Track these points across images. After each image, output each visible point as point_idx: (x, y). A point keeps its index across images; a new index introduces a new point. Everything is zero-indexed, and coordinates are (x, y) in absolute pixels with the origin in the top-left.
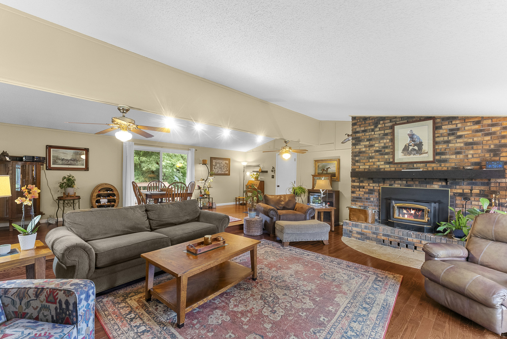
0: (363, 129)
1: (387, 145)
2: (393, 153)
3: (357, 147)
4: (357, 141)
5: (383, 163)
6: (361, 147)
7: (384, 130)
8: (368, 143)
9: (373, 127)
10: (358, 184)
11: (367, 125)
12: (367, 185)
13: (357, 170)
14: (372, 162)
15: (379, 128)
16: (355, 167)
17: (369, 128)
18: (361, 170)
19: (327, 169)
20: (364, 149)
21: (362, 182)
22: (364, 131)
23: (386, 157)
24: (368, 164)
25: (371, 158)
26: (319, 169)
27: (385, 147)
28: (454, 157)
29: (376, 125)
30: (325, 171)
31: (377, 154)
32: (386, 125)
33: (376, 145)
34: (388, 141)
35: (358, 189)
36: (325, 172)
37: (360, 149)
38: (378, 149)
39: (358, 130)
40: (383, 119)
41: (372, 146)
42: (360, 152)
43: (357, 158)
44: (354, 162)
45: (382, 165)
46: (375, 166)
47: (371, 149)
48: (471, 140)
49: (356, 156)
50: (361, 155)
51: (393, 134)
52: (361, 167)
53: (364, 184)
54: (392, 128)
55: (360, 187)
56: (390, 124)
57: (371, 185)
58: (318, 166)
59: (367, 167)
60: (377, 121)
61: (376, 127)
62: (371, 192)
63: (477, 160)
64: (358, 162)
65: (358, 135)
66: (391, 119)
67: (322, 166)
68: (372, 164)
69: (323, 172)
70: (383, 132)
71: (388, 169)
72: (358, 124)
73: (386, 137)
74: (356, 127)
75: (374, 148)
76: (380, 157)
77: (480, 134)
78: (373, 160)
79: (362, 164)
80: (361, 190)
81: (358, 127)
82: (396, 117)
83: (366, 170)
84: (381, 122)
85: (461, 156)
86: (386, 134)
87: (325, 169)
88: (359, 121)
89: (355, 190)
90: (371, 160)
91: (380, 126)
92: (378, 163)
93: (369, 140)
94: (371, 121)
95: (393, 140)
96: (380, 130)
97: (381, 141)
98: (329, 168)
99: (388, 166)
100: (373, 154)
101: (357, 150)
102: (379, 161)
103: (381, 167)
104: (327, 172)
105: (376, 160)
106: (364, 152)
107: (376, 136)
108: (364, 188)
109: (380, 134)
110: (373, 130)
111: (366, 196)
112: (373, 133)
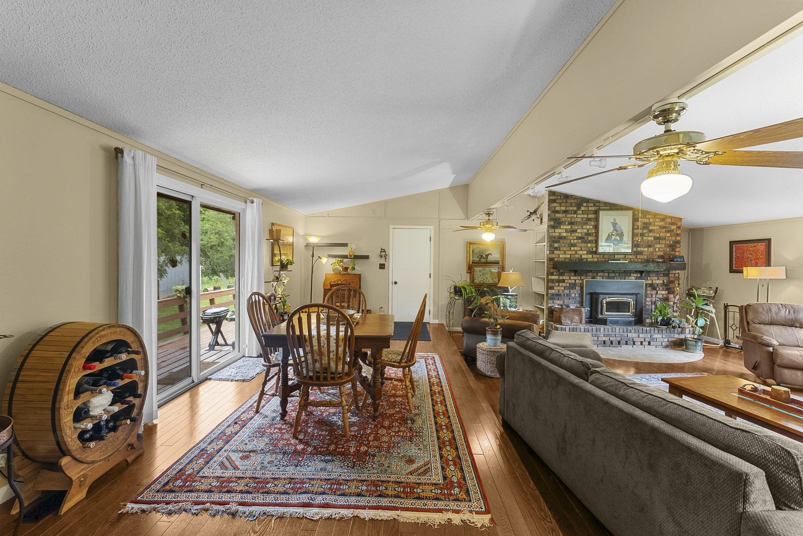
0: (563, 208)
1: (590, 231)
2: (597, 242)
3: (556, 230)
4: (555, 223)
5: (585, 252)
6: (561, 231)
7: (588, 214)
8: (569, 227)
9: (575, 209)
10: (557, 277)
11: (568, 204)
12: (568, 278)
13: (556, 259)
14: (574, 250)
15: (582, 211)
16: (553, 256)
17: (571, 208)
18: (561, 260)
19: (487, 256)
20: (565, 234)
21: (562, 274)
22: (566, 212)
23: (589, 245)
24: (570, 252)
25: (574, 245)
26: (474, 256)
27: (588, 234)
28: (646, 249)
29: (579, 206)
30: (484, 258)
31: (580, 241)
32: (589, 208)
33: (579, 231)
34: (591, 227)
35: (557, 284)
36: (483, 260)
37: (560, 233)
38: (580, 235)
39: (557, 209)
40: (587, 201)
41: (575, 231)
42: (561, 238)
43: (556, 245)
44: (552, 249)
45: (584, 254)
46: (577, 256)
47: (573, 235)
48: (658, 235)
49: (555, 242)
50: (561, 241)
51: (597, 220)
52: (561, 256)
53: (564, 278)
54: (596, 213)
55: (559, 281)
56: (593, 208)
57: (572, 278)
58: (473, 251)
59: (569, 256)
60: (581, 201)
61: (579, 208)
62: (572, 286)
63: (661, 254)
64: (557, 250)
65: (558, 215)
66: (596, 203)
67: (479, 251)
68: (574, 253)
69: (480, 260)
70: (586, 216)
71: (591, 260)
72: (558, 201)
73: (589, 222)
74: (555, 204)
75: (577, 234)
76: (583, 245)
77: (664, 230)
78: (576, 248)
79: (562, 252)
80: (561, 284)
81: (558, 205)
82: (599, 202)
83: (567, 260)
84: (585, 204)
85: (651, 249)
86: (589, 219)
87: (484, 255)
88: (559, 198)
89: (553, 285)
90: (572, 248)
91: (583, 208)
92: (581, 252)
93: (571, 223)
94: (573, 201)
95: (596, 227)
96: (582, 214)
97: (584, 227)
98: (490, 254)
99: (590, 256)
100: (575, 241)
101: (557, 234)
102: (581, 250)
103: (583, 257)
104: (487, 260)
105: (579, 249)
106: (565, 238)
107: (579, 220)
108: (564, 282)
109: (583, 218)
110: (575, 212)
111: (567, 291)
112: (575, 216)
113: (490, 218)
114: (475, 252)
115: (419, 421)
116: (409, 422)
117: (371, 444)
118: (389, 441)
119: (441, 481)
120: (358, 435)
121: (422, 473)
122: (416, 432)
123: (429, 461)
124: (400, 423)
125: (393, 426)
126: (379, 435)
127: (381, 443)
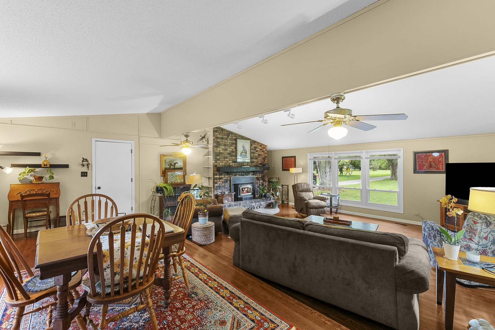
0: (221, 136)
1: (233, 150)
2: (236, 156)
3: (218, 149)
4: (217, 144)
5: (231, 162)
6: (220, 149)
7: (232, 141)
8: (224, 147)
9: (226, 137)
10: (218, 176)
11: (223, 134)
12: (224, 176)
13: (218, 166)
14: (226, 161)
15: (230, 138)
16: (216, 164)
17: (225, 137)
18: (220, 166)
19: (175, 164)
20: (222, 151)
21: (221, 175)
22: (222, 138)
23: (233, 158)
24: (224, 162)
25: (226, 158)
26: (167, 164)
27: (232, 152)
28: (255, 160)
29: (228, 136)
30: (173, 166)
31: (229, 155)
32: (233, 137)
33: (228, 150)
34: (234, 148)
35: (219, 180)
36: (172, 167)
37: (220, 150)
38: (229, 152)
39: (218, 136)
40: (232, 133)
41: (226, 150)
42: (220, 153)
43: (218, 157)
44: (216, 160)
45: (231, 163)
46: (228, 164)
47: (226, 152)
48: (259, 153)
49: (217, 155)
50: (220, 155)
51: (236, 144)
52: (220, 164)
53: (222, 176)
54: (236, 140)
55: (220, 179)
56: (234, 138)
57: (226, 176)
58: (165, 161)
59: (224, 164)
60: (229, 133)
61: (228, 137)
62: (226, 181)
63: (260, 162)
64: (218, 160)
65: (219, 140)
66: (236, 135)
67: (169, 161)
68: (226, 162)
69: (170, 167)
70: (231, 141)
71: (234, 166)
72: (218, 132)
73: (233, 145)
74: (217, 134)
75: (227, 152)
76: (230, 158)
77: (261, 151)
78: (227, 159)
79: (221, 162)
80: (221, 180)
81: (219, 134)
82: (237, 134)
83: (223, 166)
84: (231, 135)
85: (257, 160)
86: (233, 144)
87: (173, 164)
88: (219, 130)
89: (217, 181)
90: (226, 159)
91: (230, 137)
92: (229, 162)
93: (225, 145)
94: (225, 132)
95: (236, 148)
96: (230, 140)
97: (231, 148)
98: (177, 163)
99: (234, 164)
100: (227, 155)
101: (218, 151)
102: (230, 161)
103: (231, 164)
104: (175, 167)
105: (228, 160)
106: (222, 153)
107: (228, 143)
108: (222, 179)
109: (230, 143)
110: (227, 139)
111: (223, 184)
112: (226, 141)
113: (188, 138)
114: (166, 162)
115: (200, 292)
116: (193, 295)
117: (183, 328)
118: (194, 317)
119: (253, 324)
120: (164, 326)
121: (237, 326)
122: (206, 301)
123: (233, 315)
124: (188, 300)
125: (185, 305)
126: (182, 317)
127: (190, 322)
